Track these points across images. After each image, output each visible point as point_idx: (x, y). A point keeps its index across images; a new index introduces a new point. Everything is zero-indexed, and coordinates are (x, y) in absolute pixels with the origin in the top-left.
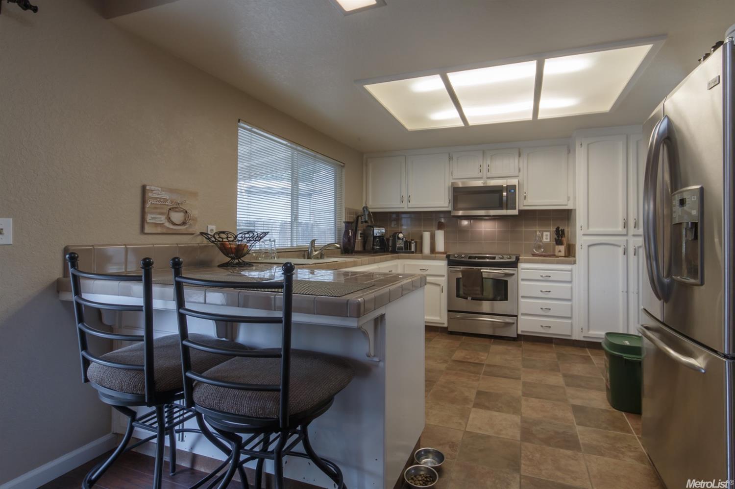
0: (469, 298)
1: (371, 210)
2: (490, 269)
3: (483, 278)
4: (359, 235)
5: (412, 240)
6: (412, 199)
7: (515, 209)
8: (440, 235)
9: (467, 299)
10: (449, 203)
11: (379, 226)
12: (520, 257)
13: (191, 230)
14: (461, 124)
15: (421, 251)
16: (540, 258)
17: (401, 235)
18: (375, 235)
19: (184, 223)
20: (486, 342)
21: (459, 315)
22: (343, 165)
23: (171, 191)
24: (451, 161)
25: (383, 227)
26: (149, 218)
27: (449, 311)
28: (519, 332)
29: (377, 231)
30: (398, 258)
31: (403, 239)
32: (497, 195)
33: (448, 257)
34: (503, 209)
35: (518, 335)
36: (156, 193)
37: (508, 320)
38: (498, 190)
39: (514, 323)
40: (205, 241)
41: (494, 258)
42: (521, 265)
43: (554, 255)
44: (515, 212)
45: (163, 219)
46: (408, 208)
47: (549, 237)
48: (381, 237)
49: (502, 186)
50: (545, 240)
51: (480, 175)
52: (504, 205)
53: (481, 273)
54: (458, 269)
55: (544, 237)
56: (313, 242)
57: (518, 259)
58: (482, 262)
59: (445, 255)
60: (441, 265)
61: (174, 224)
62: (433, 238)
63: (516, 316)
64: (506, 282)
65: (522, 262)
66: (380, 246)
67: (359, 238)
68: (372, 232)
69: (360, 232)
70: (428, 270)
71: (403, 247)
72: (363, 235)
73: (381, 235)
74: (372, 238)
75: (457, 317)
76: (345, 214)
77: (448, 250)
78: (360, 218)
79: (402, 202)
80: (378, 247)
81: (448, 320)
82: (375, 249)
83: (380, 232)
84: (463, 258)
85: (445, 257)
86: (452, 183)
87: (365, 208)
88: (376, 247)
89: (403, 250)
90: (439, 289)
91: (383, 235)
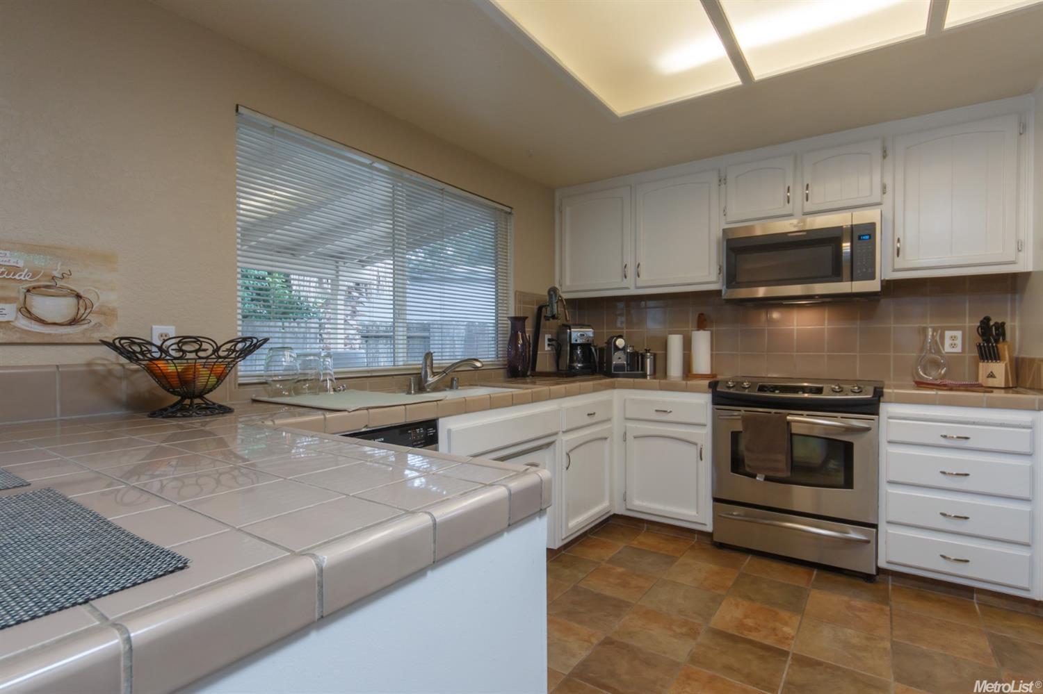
0: (760, 478)
1: (565, 296)
2: (808, 416)
3: (792, 435)
4: (547, 342)
5: (647, 351)
6: (642, 270)
7: (873, 277)
8: (702, 341)
9: (754, 476)
10: (719, 274)
11: (582, 326)
12: (885, 390)
13: (97, 336)
14: (734, 80)
15: (665, 374)
16: (940, 393)
17: (620, 343)
18: (573, 341)
19: (74, 322)
20: (798, 577)
21: (737, 511)
22: (508, 210)
23: (30, 249)
24: (723, 186)
25: (588, 326)
27: (716, 500)
28: (882, 564)
29: (577, 334)
30: (613, 387)
31: (624, 349)
32: (828, 251)
33: (713, 386)
34: (841, 281)
35: (879, 570)
37: (854, 534)
38: (831, 238)
39: (868, 542)
41: (819, 391)
42: (887, 409)
43: (975, 387)
44: (873, 286)
45: (8, 313)
46: (637, 288)
47: (959, 342)
48: (586, 347)
49: (842, 227)
50: (947, 349)
51: (788, 209)
52: (846, 271)
53: (789, 423)
54: (736, 413)
55: (947, 342)
56: (429, 356)
57: (878, 394)
58: (789, 398)
59: (706, 382)
60: (699, 404)
61: (43, 322)
62: (687, 346)
63: (875, 526)
64: (849, 447)
65: (890, 402)
66: (582, 363)
67: (546, 348)
68: (568, 336)
69: (547, 336)
70: (671, 412)
71: (626, 365)
72: (554, 343)
73: (587, 342)
74: (568, 348)
75: (734, 515)
76: (515, 303)
77: (714, 373)
78: (544, 309)
79: (626, 277)
80: (579, 365)
81: (714, 518)
82: (574, 368)
83: (584, 335)
84: (746, 388)
85: (707, 387)
86: (724, 231)
87: (553, 291)
88: (575, 364)
89: (624, 371)
90: (693, 451)
91: (589, 342)
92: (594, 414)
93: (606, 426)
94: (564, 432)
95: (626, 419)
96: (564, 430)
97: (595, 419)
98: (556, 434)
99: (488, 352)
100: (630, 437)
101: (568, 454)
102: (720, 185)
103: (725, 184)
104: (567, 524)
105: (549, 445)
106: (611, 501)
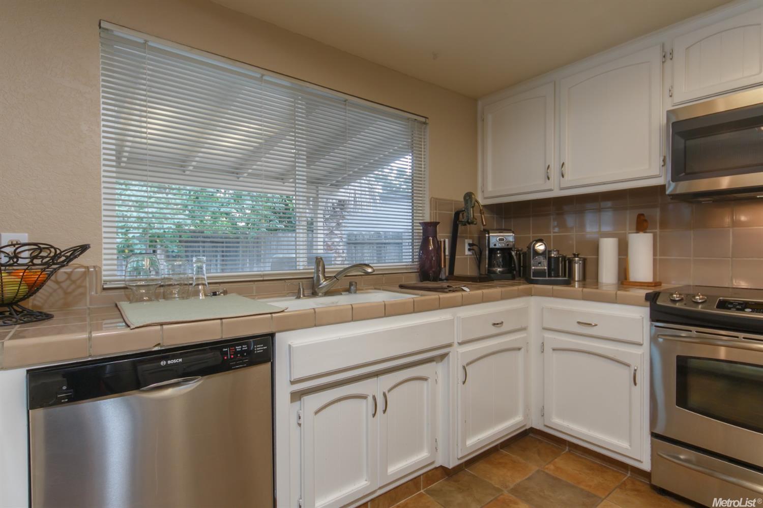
1: (483, 202)
4: (467, 247)
5: (575, 256)
6: (568, 170)
8: (642, 244)
10: (662, 166)
11: (501, 230)
15: (596, 282)
17: (540, 247)
18: (492, 246)
22: (423, 120)
24: (668, 62)
25: (508, 231)
27: (655, 435)
29: (496, 239)
30: (529, 294)
31: (543, 253)
33: (652, 299)
46: (562, 189)
48: (506, 251)
54: (684, 334)
59: (644, 293)
60: (631, 318)
62: (623, 250)
66: (503, 267)
68: (487, 241)
69: (468, 240)
70: (596, 325)
71: (547, 271)
72: (475, 247)
73: (506, 247)
74: (487, 252)
75: (680, 459)
76: (431, 210)
77: (658, 280)
78: (461, 215)
79: (549, 179)
80: (499, 270)
81: (652, 455)
82: (495, 272)
83: (503, 239)
84: (698, 303)
85: (644, 297)
86: (669, 112)
87: (470, 198)
88: (494, 269)
89: (545, 277)
90: (626, 374)
91: (509, 247)
92: (502, 323)
93: (519, 336)
94: (460, 344)
95: (545, 329)
96: (460, 342)
97: (503, 329)
98: (450, 345)
100: (548, 349)
101: (464, 368)
102: (663, 62)
103: (671, 59)
104: (464, 442)
105: (443, 357)
106: (526, 416)
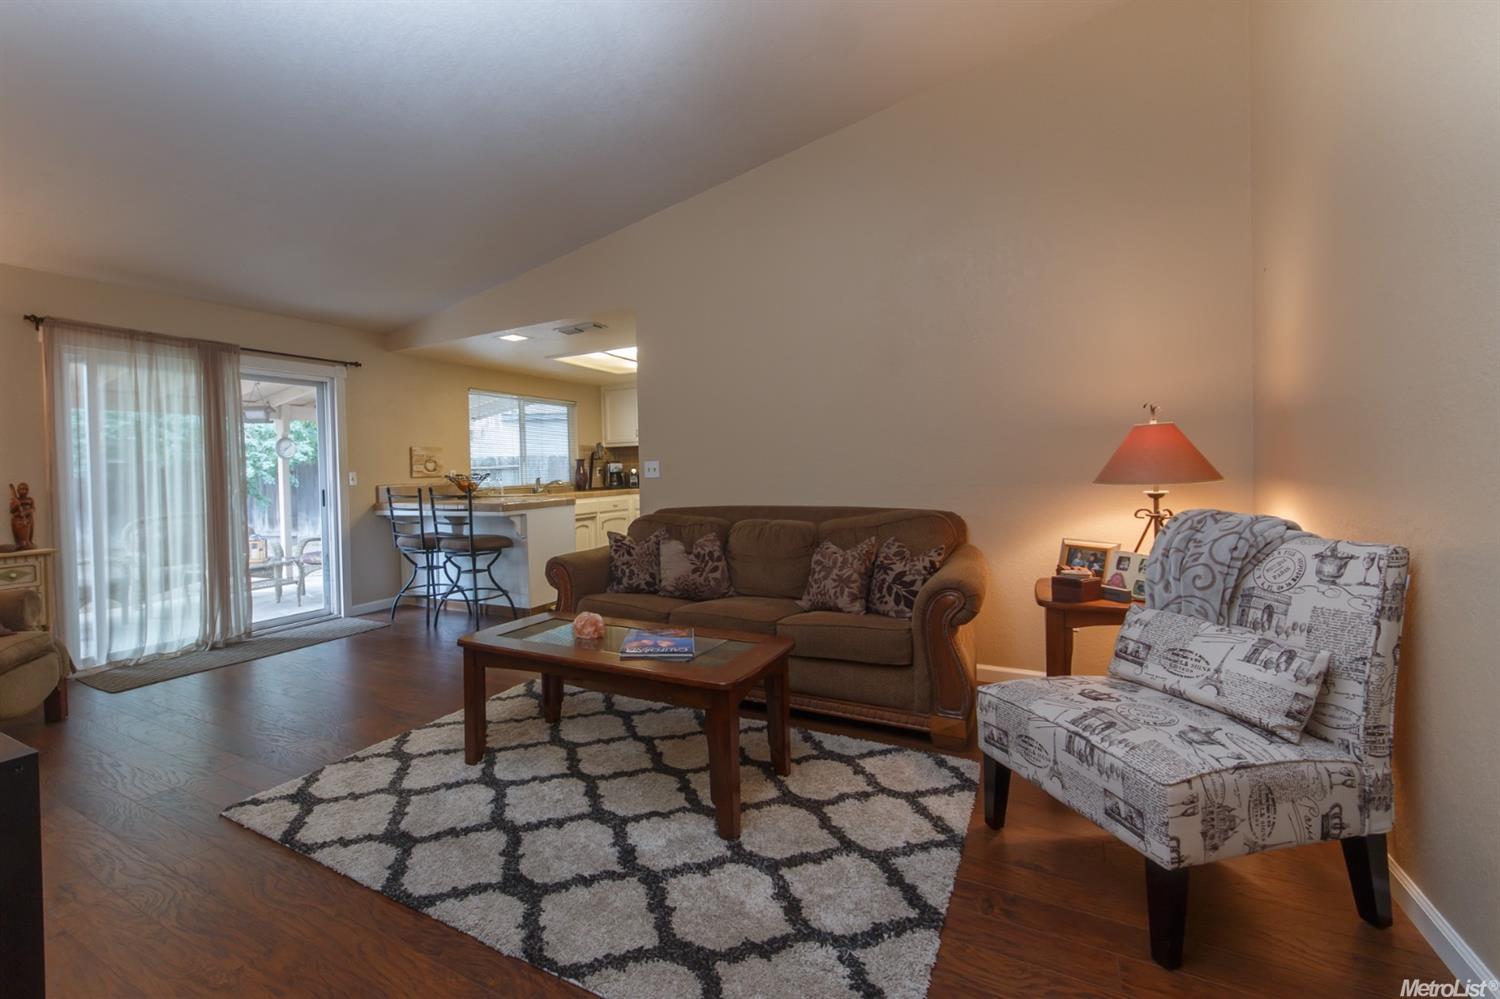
1: (605, 447)
4: (598, 472)
13: (440, 474)
17: (634, 471)
18: (611, 471)
19: (435, 470)
23: (426, 449)
26: (415, 468)
29: (613, 467)
30: (629, 493)
36: (418, 451)
40: (449, 482)
45: (422, 468)
48: (618, 474)
56: (538, 479)
61: (429, 470)
66: (617, 482)
67: (597, 475)
68: (609, 468)
69: (598, 468)
72: (602, 472)
74: (609, 474)
76: (579, 451)
78: (594, 454)
80: (615, 483)
82: (612, 485)
83: (617, 467)
87: (599, 445)
88: (613, 483)
91: (619, 471)
93: (626, 513)
94: (600, 513)
99: (564, 476)
101: (603, 523)
105: (593, 518)
